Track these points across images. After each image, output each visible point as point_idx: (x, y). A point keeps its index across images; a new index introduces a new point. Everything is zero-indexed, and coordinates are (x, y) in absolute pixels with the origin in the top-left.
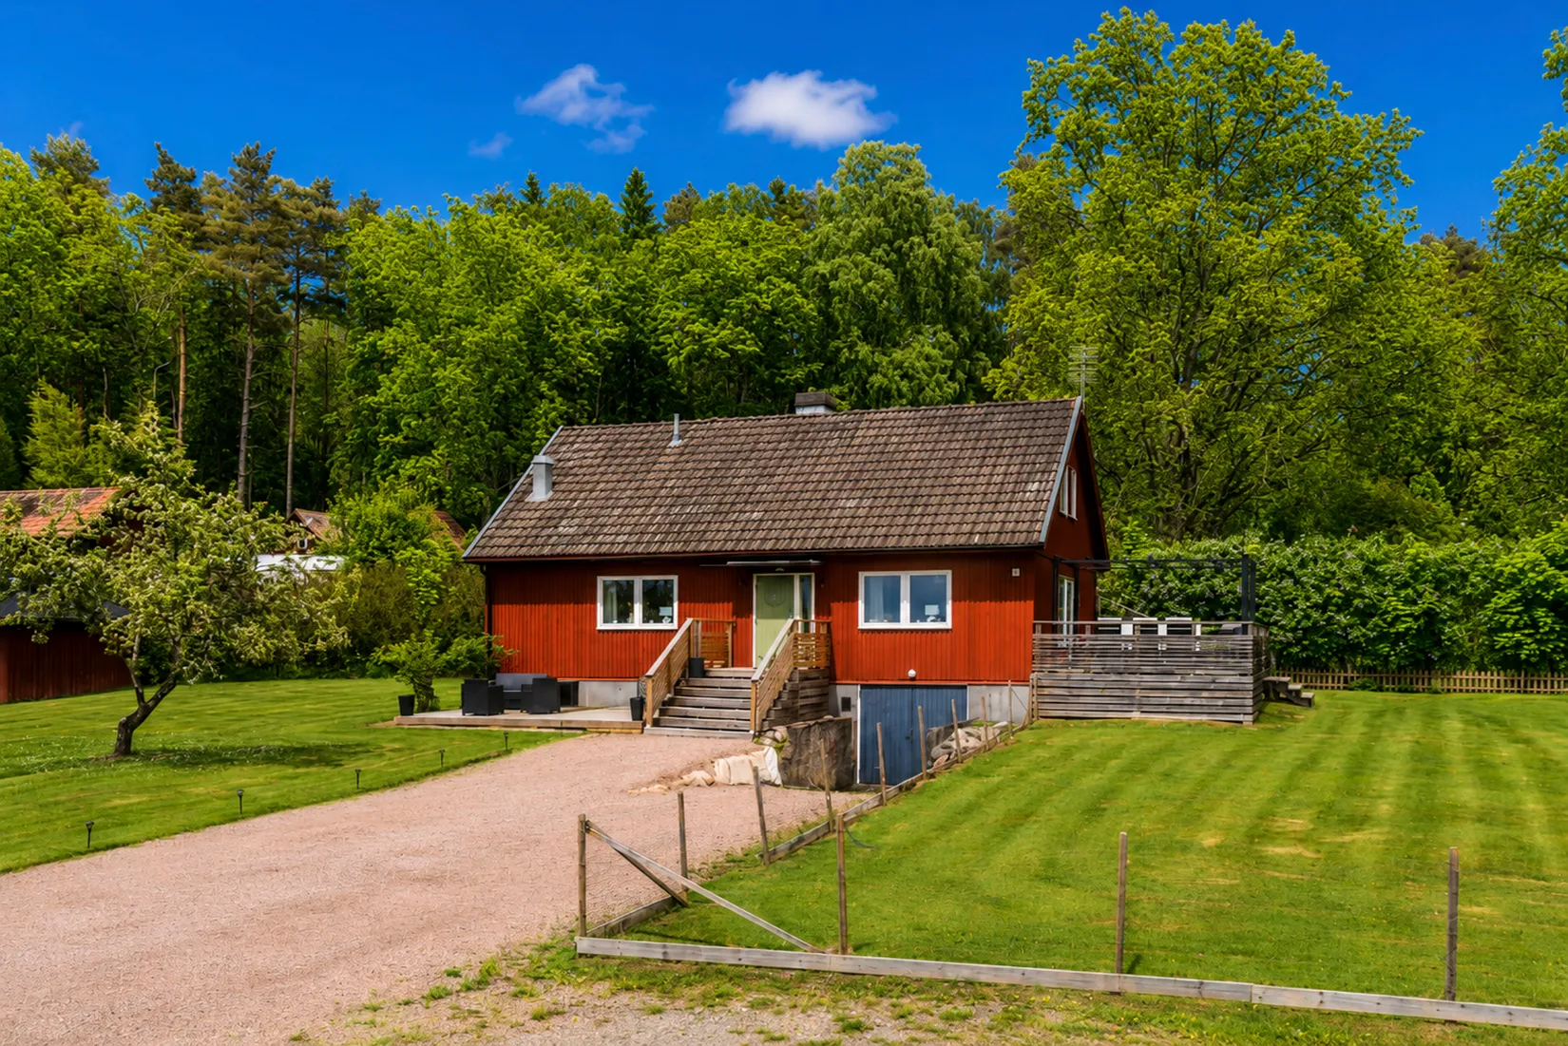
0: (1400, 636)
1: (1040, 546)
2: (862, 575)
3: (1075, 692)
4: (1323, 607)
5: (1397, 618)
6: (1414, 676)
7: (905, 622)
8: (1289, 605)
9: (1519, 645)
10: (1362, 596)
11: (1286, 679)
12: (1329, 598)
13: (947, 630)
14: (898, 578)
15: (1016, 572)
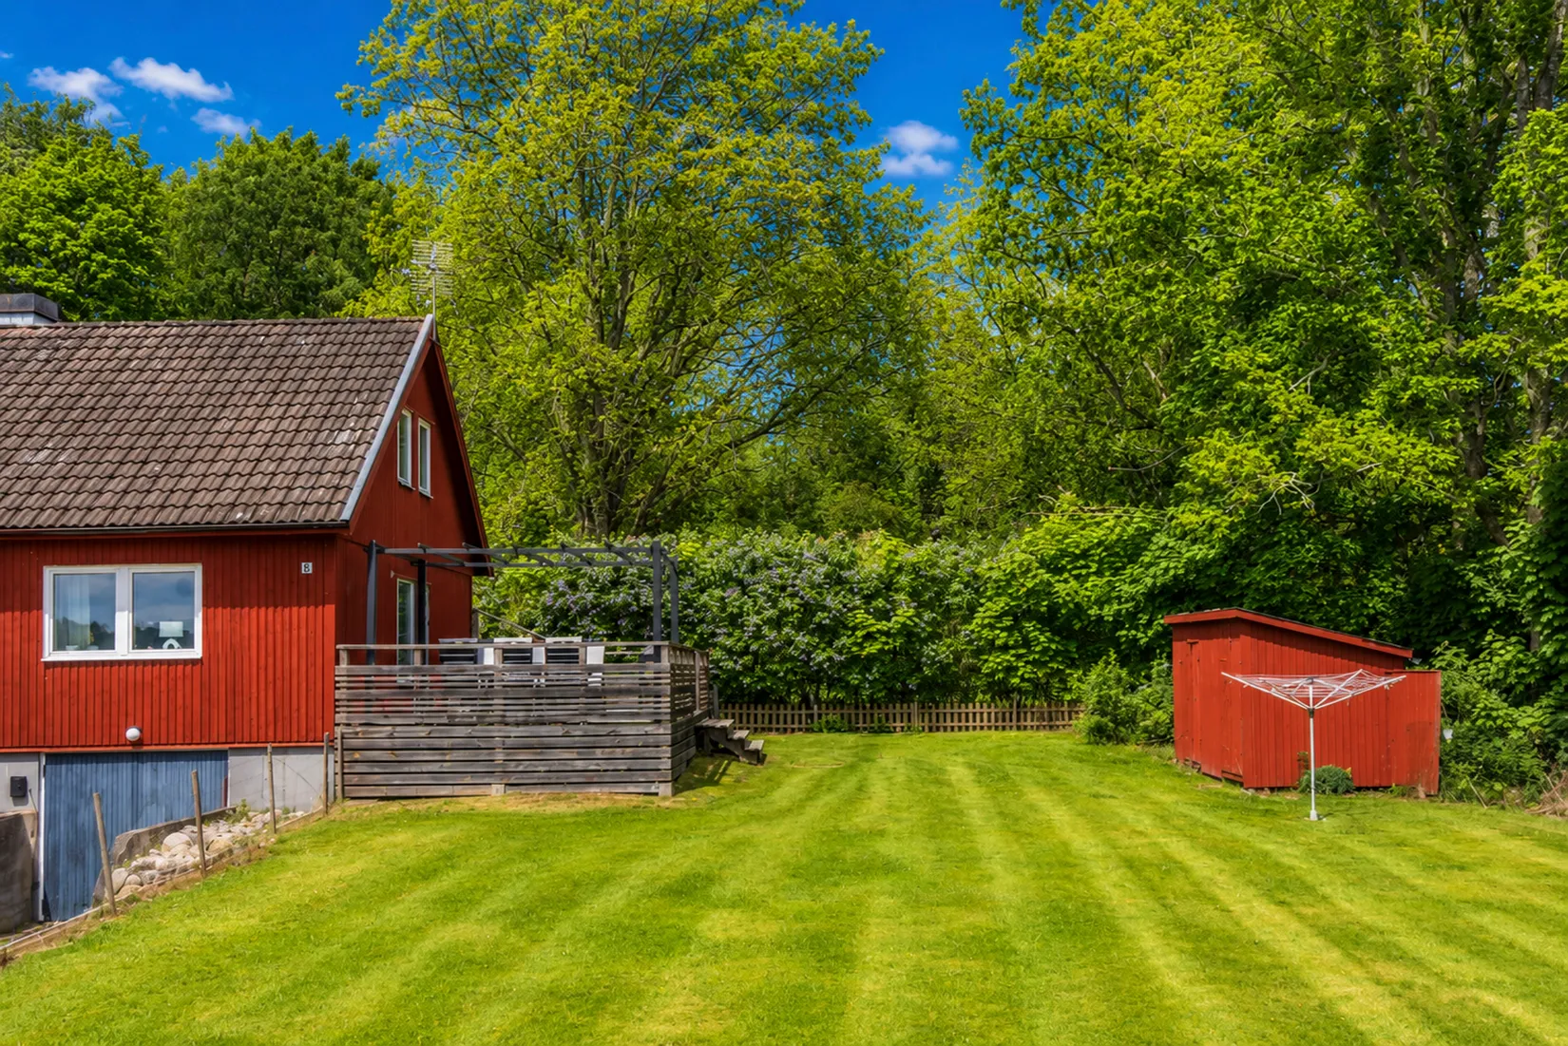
0: (871, 659)
1: (346, 524)
2: (49, 572)
3: (404, 756)
4: (777, 623)
5: (869, 637)
6: (891, 711)
7: (123, 649)
8: (735, 620)
9: (1010, 670)
10: (824, 608)
11: (727, 723)
12: (785, 613)
13: (194, 662)
14: (112, 576)
15: (307, 568)
